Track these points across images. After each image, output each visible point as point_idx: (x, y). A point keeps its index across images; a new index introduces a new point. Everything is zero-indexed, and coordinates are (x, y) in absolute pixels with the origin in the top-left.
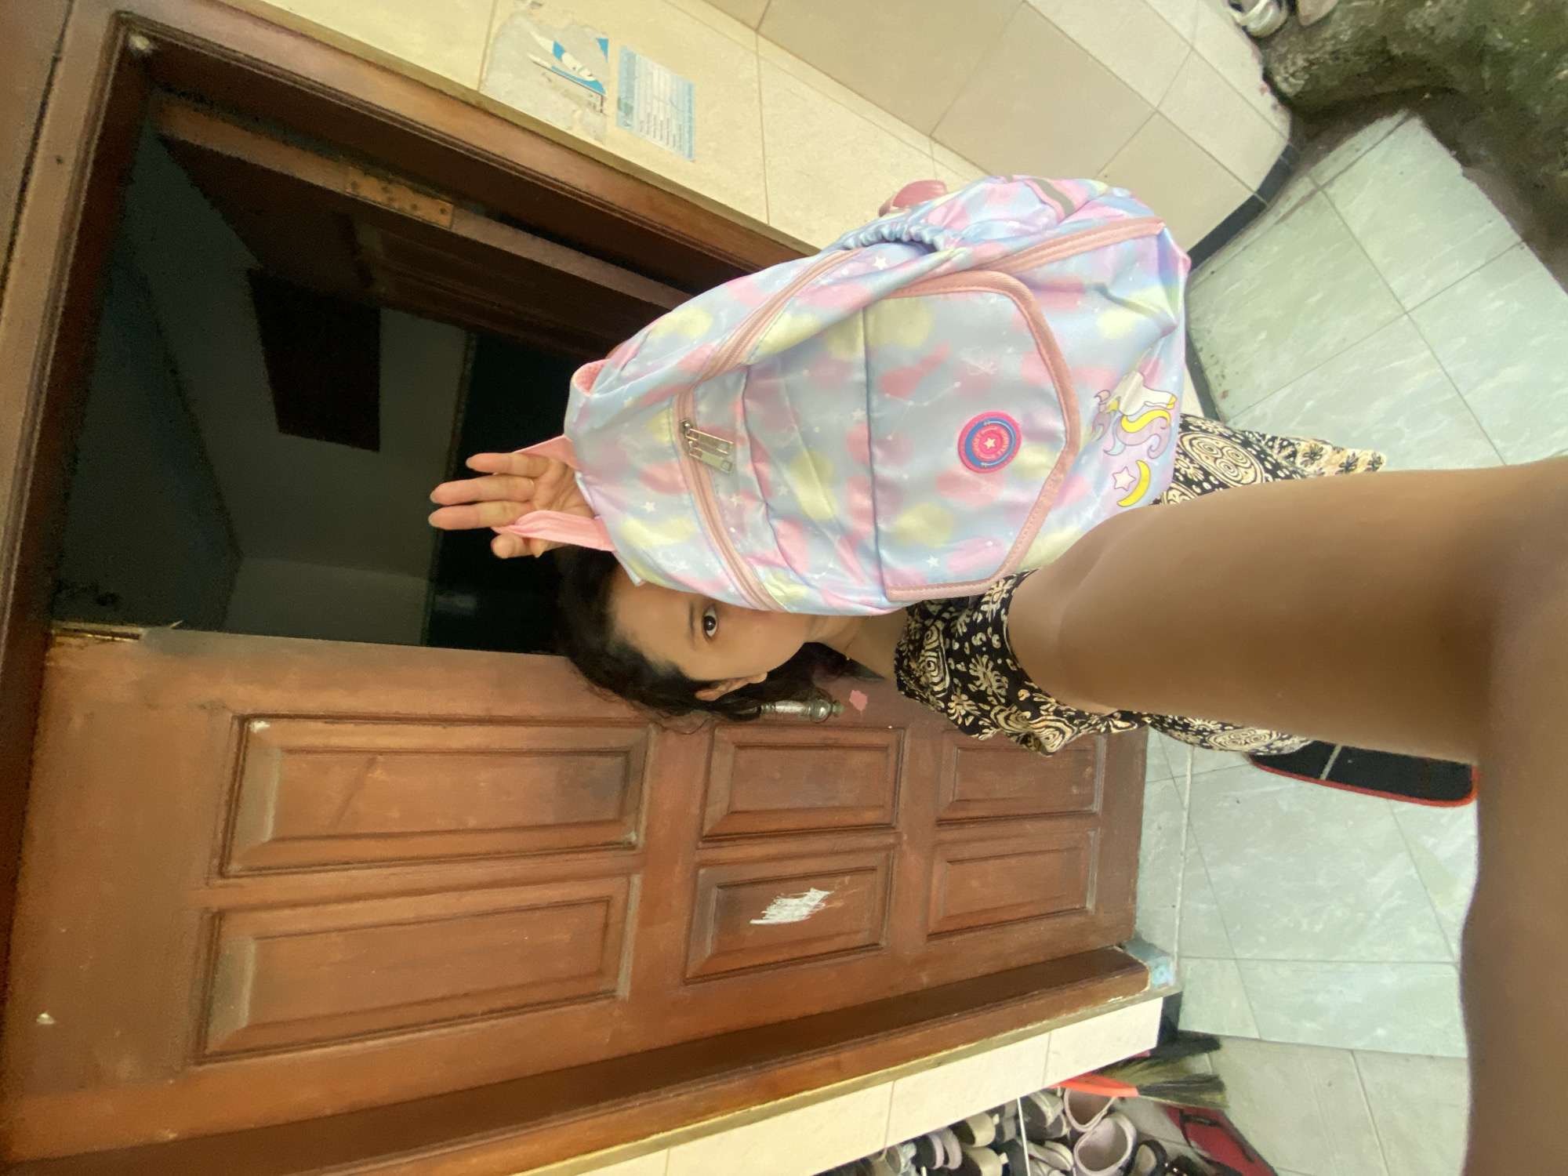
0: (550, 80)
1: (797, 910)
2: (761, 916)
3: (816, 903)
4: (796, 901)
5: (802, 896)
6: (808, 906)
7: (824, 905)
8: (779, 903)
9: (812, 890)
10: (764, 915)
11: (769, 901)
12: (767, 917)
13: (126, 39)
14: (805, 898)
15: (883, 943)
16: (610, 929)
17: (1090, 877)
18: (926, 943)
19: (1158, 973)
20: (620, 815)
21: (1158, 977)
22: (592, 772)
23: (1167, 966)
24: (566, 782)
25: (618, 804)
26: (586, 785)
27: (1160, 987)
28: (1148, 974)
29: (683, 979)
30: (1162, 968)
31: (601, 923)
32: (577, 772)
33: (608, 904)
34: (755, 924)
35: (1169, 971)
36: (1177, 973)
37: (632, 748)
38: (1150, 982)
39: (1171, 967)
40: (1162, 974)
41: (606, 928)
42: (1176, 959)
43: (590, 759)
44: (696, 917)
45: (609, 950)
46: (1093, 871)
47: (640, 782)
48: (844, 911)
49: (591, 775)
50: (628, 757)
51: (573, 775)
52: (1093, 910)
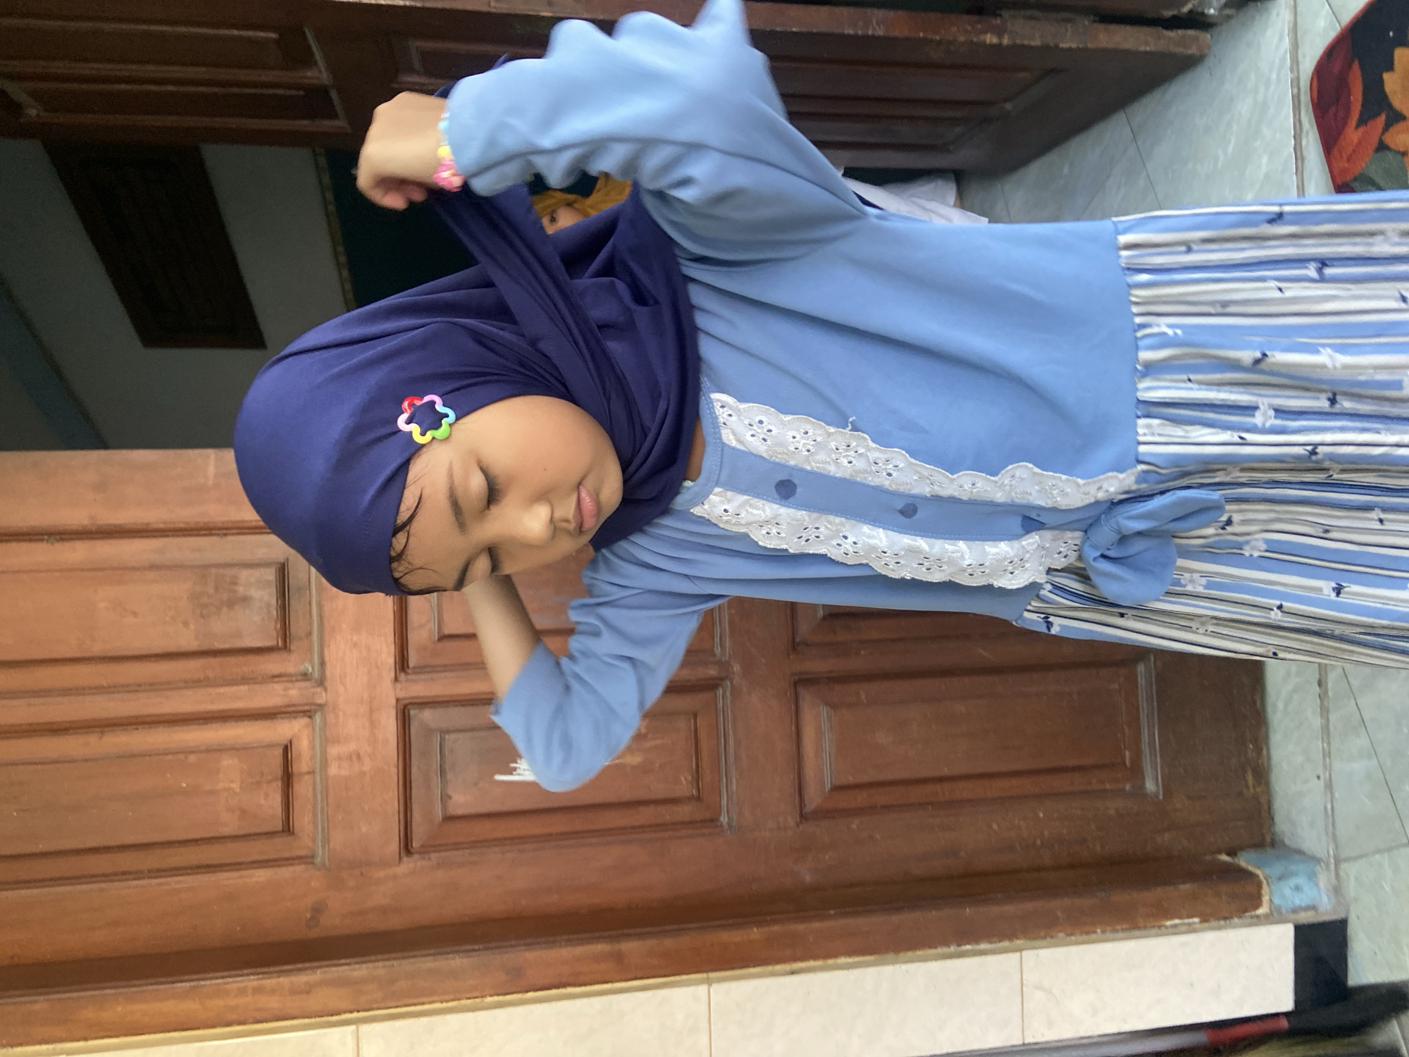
2: (511, 771)
10: (515, 769)
12: (518, 771)
15: (724, 819)
16: (295, 779)
17: (1145, 737)
18: (801, 822)
19: (1291, 888)
20: (285, 641)
21: (1287, 892)
22: (236, 588)
23: (1312, 876)
24: (205, 600)
25: (279, 626)
26: (231, 604)
27: (1295, 910)
28: (1265, 890)
29: (407, 847)
30: (1301, 880)
31: (279, 772)
32: (217, 589)
33: (287, 749)
34: (503, 782)
35: (1317, 885)
36: (1337, 890)
37: (288, 559)
38: (1265, 899)
39: (1324, 880)
40: (1298, 888)
41: (288, 778)
42: (1332, 867)
43: (229, 572)
44: (414, 770)
45: (297, 805)
46: (1151, 727)
47: (308, 600)
48: (644, 769)
49: (235, 592)
50: (283, 570)
51: (211, 591)
52: (1161, 793)
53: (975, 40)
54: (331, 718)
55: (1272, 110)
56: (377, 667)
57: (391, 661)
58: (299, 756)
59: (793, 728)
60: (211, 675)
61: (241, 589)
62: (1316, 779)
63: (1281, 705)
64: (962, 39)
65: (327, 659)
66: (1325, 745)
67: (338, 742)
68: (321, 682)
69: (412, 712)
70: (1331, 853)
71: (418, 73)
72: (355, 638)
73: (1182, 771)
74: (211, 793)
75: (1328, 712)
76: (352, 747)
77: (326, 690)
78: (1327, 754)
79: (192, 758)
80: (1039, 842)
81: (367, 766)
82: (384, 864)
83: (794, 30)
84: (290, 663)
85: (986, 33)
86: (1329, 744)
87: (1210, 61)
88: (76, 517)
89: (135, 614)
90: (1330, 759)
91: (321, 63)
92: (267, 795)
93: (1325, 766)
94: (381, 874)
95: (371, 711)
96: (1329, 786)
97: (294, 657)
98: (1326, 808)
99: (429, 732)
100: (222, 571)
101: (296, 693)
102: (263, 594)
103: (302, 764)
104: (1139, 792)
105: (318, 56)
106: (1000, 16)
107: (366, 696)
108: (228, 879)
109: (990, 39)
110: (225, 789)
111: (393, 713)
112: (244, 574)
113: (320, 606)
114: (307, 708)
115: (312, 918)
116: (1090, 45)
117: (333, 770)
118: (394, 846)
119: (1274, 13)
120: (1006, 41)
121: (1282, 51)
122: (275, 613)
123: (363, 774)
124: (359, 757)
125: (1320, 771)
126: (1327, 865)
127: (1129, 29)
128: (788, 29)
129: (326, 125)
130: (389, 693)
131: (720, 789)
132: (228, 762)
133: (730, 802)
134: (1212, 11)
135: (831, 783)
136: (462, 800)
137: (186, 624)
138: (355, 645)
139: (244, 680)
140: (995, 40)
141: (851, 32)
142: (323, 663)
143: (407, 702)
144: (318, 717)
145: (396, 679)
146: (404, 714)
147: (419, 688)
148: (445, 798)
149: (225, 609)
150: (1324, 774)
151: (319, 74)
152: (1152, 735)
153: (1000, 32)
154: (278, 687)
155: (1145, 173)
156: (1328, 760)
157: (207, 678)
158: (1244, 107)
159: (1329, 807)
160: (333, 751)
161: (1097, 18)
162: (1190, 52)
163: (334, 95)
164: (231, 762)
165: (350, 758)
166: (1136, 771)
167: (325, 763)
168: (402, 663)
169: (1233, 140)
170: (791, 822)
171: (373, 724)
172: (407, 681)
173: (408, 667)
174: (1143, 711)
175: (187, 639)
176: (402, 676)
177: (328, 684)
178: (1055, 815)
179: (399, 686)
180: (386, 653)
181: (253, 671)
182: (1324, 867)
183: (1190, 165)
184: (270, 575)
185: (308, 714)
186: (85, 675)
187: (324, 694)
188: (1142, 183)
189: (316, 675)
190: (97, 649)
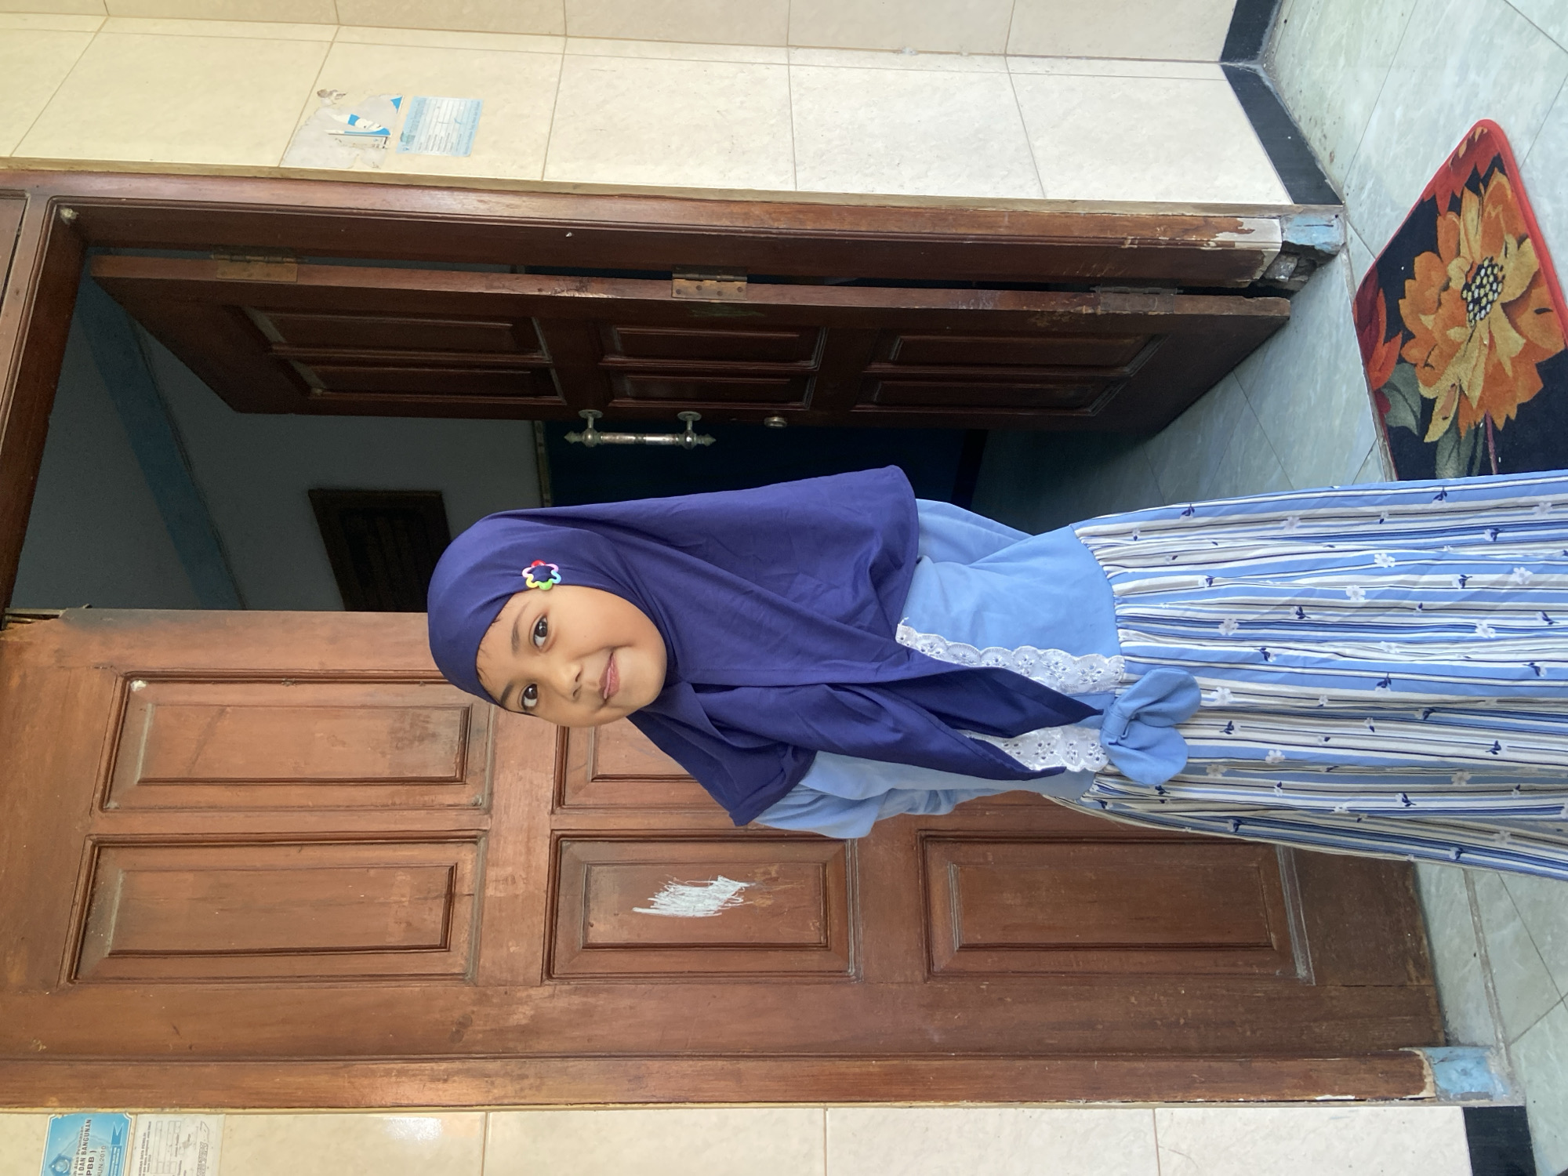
0: (340, 141)
1: (699, 902)
2: (649, 905)
3: (729, 896)
4: (697, 890)
5: (706, 885)
6: (716, 898)
7: (741, 900)
8: (672, 890)
9: (720, 878)
10: (653, 903)
11: (658, 886)
12: (656, 905)
13: (58, 213)
14: (710, 888)
15: (852, 971)
16: (456, 900)
17: (1291, 921)
18: (928, 979)
19: (1457, 1071)
20: (462, 775)
21: (1454, 1076)
22: (429, 726)
23: (1481, 1061)
24: (400, 735)
25: (458, 760)
26: (421, 739)
27: (1465, 1096)
28: (1427, 1071)
29: (549, 971)
30: (1468, 1064)
31: (444, 891)
32: (412, 725)
33: (452, 870)
34: (640, 913)
35: (1489, 1072)
36: (1512, 1078)
37: (472, 705)
38: (1428, 1080)
39: (1495, 1066)
40: (1465, 1072)
41: (450, 897)
42: (1503, 1051)
43: (425, 712)
44: (562, 899)
45: (455, 924)
46: (1296, 908)
47: (485, 741)
48: (774, 912)
49: (426, 728)
50: (467, 713)
51: (408, 727)
52: (1314, 978)
53: (1072, 311)
54: (493, 843)
55: (1343, 348)
56: (538, 800)
57: (550, 795)
58: (463, 878)
59: (920, 882)
60: (398, 801)
61: (431, 727)
62: (1473, 955)
63: (1433, 889)
64: (1061, 310)
65: (495, 790)
66: (1476, 918)
67: (497, 865)
68: (488, 811)
69: (564, 844)
70: (1500, 1036)
71: (620, 354)
72: (520, 773)
73: (1334, 956)
74: (383, 904)
75: (1474, 883)
76: (509, 870)
77: (491, 817)
78: (1478, 929)
79: (372, 872)
80: (1182, 1021)
81: (521, 888)
82: (528, 984)
83: (917, 307)
84: (464, 795)
85: (1081, 305)
86: (1479, 917)
87: (1293, 323)
88: (310, 663)
89: (344, 743)
90: (1483, 933)
91: (544, 348)
92: (431, 909)
93: (1479, 942)
94: (522, 994)
95: (529, 839)
96: (1486, 963)
97: (468, 788)
98: (1486, 987)
99: (579, 863)
100: (418, 711)
101: (465, 821)
102: (448, 732)
103: (464, 887)
104: (1290, 977)
105: (542, 341)
106: (1094, 292)
107: (526, 825)
108: (388, 989)
109: (1086, 310)
110: (395, 902)
111: (548, 841)
112: (436, 715)
113: (495, 744)
114: (473, 833)
115: (458, 1031)
116: (1175, 313)
117: (490, 892)
118: (536, 969)
119: (1335, 272)
120: (1099, 311)
121: (1344, 301)
122: (456, 748)
123: (516, 896)
124: (514, 881)
125: (1475, 949)
126: (1498, 1050)
127: (1211, 298)
128: (912, 307)
129: (547, 400)
130: (546, 823)
131: (848, 940)
132: (401, 877)
133: (857, 952)
134: (1282, 277)
135: (959, 941)
136: (603, 930)
137: (383, 754)
138: (521, 779)
139: (425, 807)
140: (1090, 311)
141: (964, 308)
142: (491, 794)
143: (560, 833)
144: (482, 843)
145: (553, 812)
146: (558, 843)
147: (572, 822)
148: (587, 925)
149: (417, 743)
150: (1480, 950)
151: (543, 357)
152: (1297, 917)
153: (1094, 305)
154: (453, 814)
155: (1258, 426)
156: (1481, 934)
157: (394, 804)
158: (1324, 352)
159: (1490, 985)
160: (492, 873)
161: (1182, 291)
162: (1272, 314)
163: (553, 372)
164: (404, 878)
165: (506, 880)
166: (1285, 956)
167: (483, 885)
168: (559, 799)
169: (1319, 378)
170: (920, 978)
171: (529, 851)
172: (562, 814)
173: (564, 804)
174: (1287, 893)
175: (383, 770)
176: (558, 810)
177: (493, 812)
178: (1198, 993)
179: (554, 817)
180: (547, 789)
181: (432, 801)
182: (1494, 1051)
183: (1291, 410)
184: (457, 717)
185: (473, 840)
186: (296, 794)
187: (489, 820)
188: (1257, 434)
189: (485, 805)
190: (308, 774)
